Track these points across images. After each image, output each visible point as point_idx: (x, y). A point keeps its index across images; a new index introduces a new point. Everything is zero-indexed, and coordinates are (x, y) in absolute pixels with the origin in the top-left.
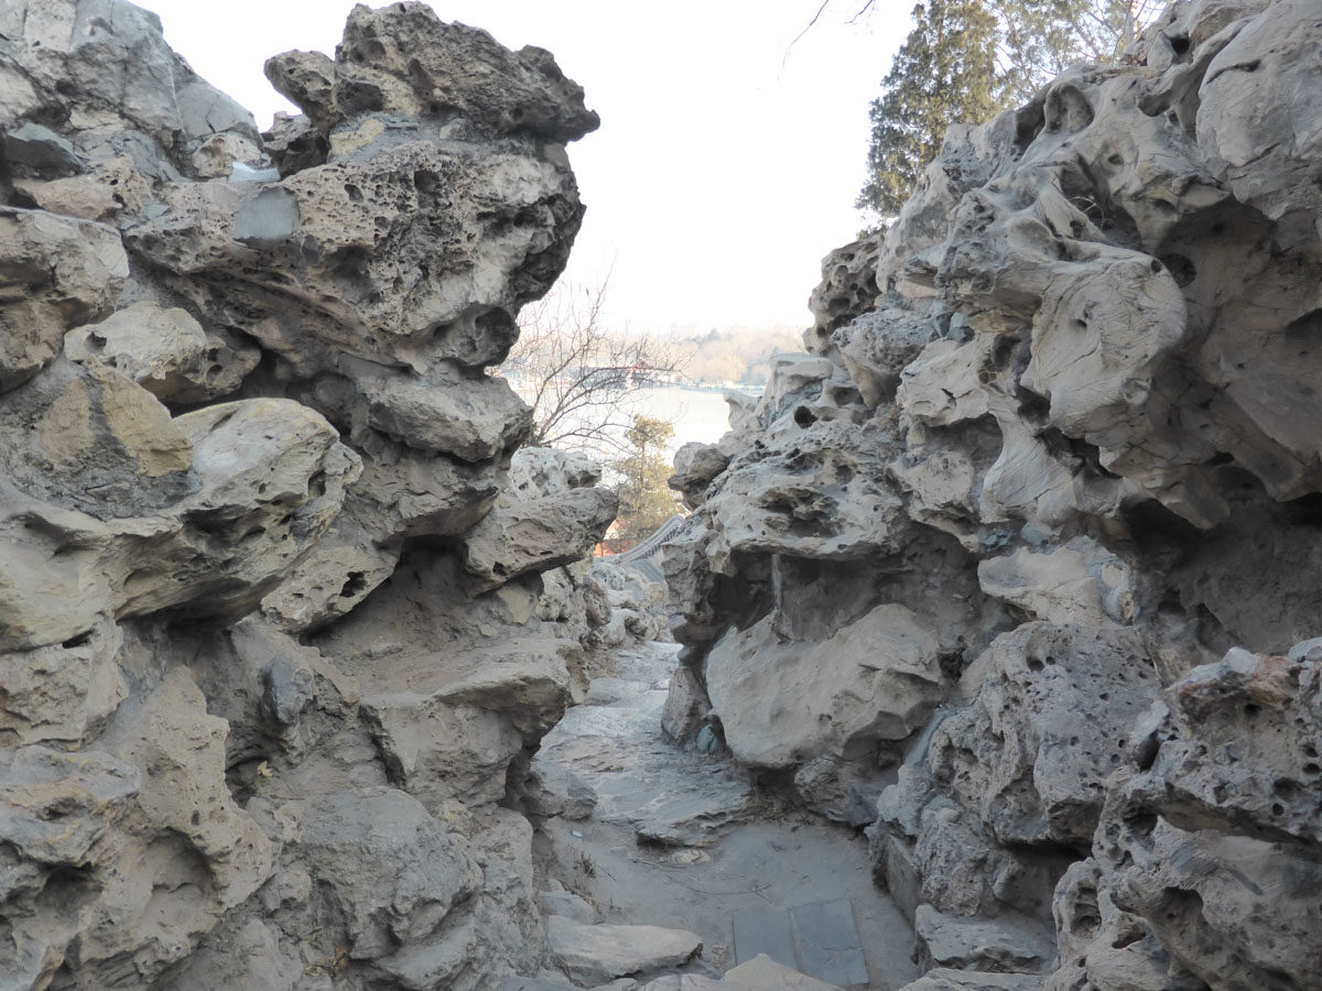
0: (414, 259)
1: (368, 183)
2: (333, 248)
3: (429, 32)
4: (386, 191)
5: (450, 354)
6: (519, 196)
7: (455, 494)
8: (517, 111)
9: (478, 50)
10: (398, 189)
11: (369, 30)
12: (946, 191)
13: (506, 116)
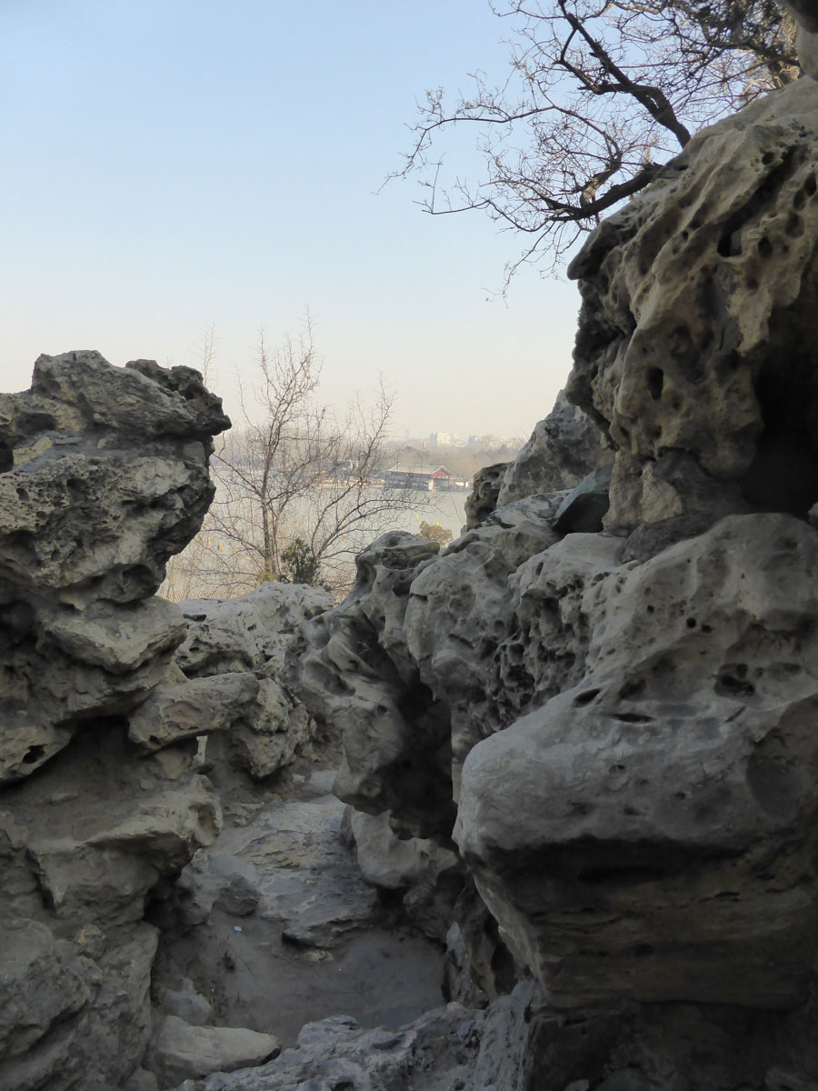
0: (70, 536)
1: (33, 488)
2: (8, 532)
4: (46, 493)
5: (103, 596)
7: (106, 696)
8: (159, 425)
9: (127, 387)
10: (55, 492)
11: (48, 374)
13: (151, 429)
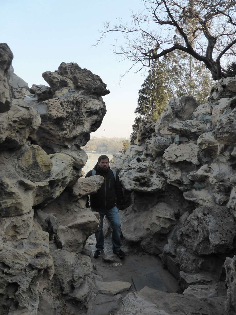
0: (73, 121)
1: (65, 103)
2: (56, 118)
3: (79, 70)
4: (69, 105)
5: (76, 143)
6: (96, 108)
7: (75, 177)
8: (95, 89)
9: (89, 75)
10: (72, 105)
11: (65, 69)
12: (171, 112)
13: (93, 90)
